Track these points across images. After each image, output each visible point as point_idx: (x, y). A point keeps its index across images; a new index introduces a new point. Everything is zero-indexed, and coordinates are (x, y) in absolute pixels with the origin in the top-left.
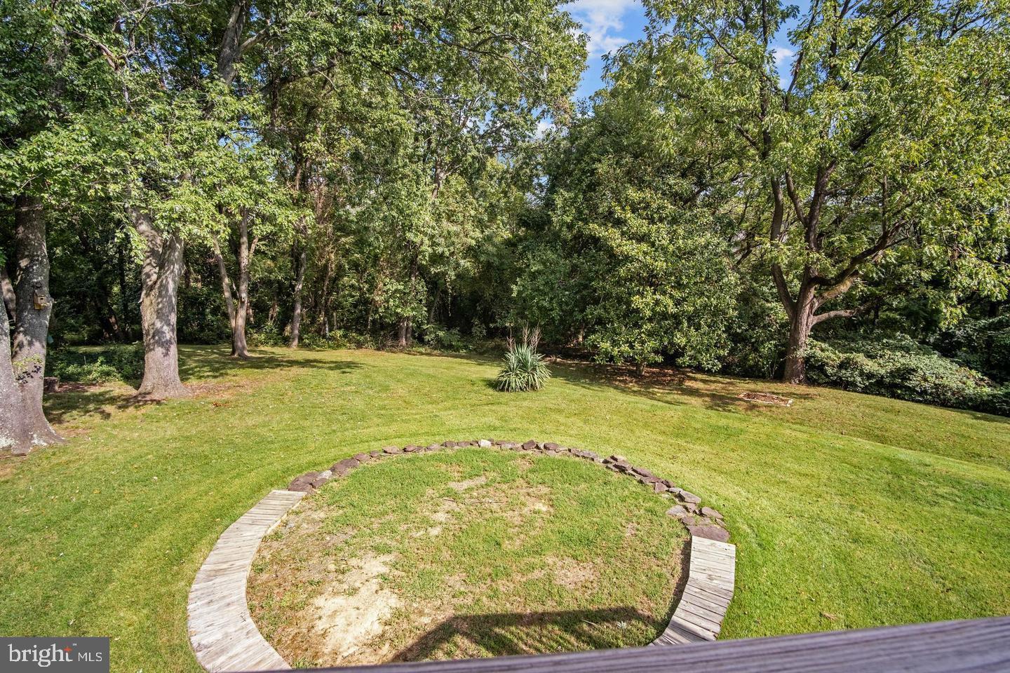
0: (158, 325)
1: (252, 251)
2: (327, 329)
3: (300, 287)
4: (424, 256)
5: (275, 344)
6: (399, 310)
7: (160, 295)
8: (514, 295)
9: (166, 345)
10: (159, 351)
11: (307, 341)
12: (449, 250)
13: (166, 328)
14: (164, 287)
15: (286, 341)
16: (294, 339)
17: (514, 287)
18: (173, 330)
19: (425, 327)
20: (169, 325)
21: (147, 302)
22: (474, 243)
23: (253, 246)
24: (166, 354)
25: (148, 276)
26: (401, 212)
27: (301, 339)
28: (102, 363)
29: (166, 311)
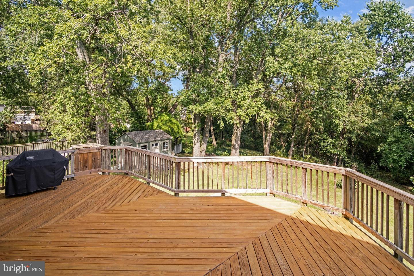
0: (235, 144)
1: (272, 123)
2: (303, 154)
3: (294, 136)
4: (340, 130)
5: (283, 156)
6: (331, 151)
7: (236, 136)
8: (378, 151)
9: (236, 149)
10: (234, 151)
11: (295, 157)
12: (352, 128)
13: (236, 145)
14: (237, 134)
15: (288, 156)
16: (290, 155)
17: (379, 147)
18: (238, 146)
19: (346, 160)
20: (237, 144)
21: (233, 137)
22: (366, 125)
23: (273, 122)
24: (236, 152)
25: (235, 130)
26: (332, 111)
27: (293, 156)
28: (227, 152)
29: (237, 140)
